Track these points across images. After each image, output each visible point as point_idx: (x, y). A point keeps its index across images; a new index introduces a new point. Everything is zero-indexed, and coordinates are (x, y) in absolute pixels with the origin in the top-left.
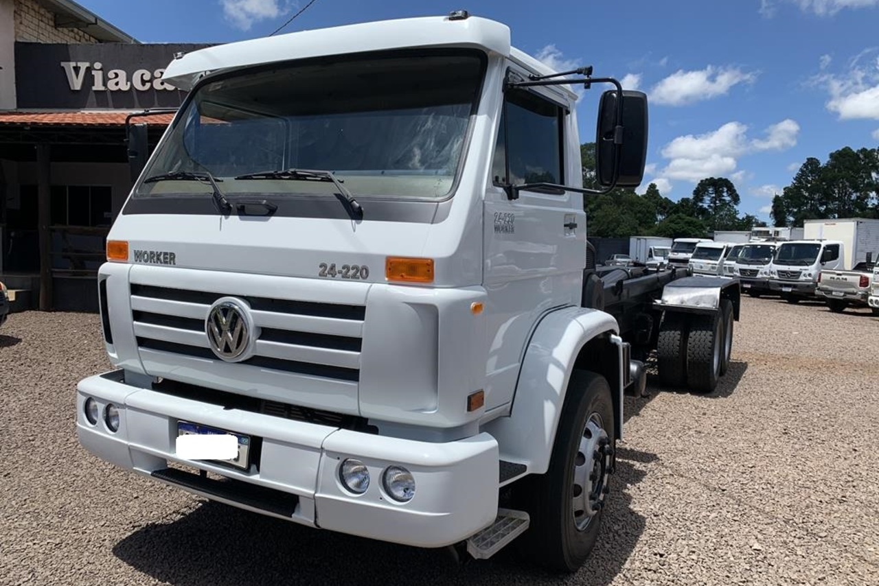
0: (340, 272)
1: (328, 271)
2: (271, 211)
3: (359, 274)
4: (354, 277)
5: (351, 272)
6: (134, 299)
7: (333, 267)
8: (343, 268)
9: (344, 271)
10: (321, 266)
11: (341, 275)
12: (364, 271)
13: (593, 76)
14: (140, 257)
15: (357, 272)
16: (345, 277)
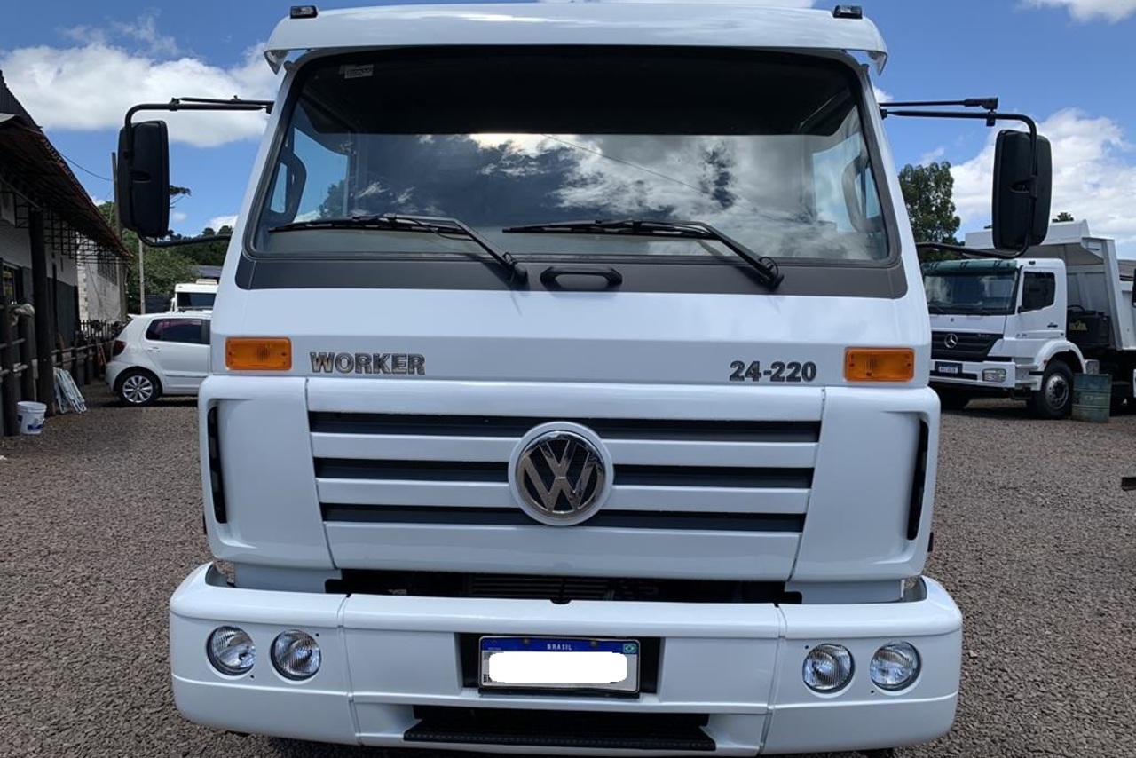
0: (767, 373)
1: (746, 372)
2: (613, 283)
3: (799, 374)
4: (793, 378)
5: (787, 373)
6: (316, 437)
7: (755, 365)
8: (774, 366)
9: (774, 371)
10: (733, 365)
11: (769, 377)
12: (809, 369)
13: (997, 111)
14: (324, 362)
15: (796, 371)
16: (776, 379)
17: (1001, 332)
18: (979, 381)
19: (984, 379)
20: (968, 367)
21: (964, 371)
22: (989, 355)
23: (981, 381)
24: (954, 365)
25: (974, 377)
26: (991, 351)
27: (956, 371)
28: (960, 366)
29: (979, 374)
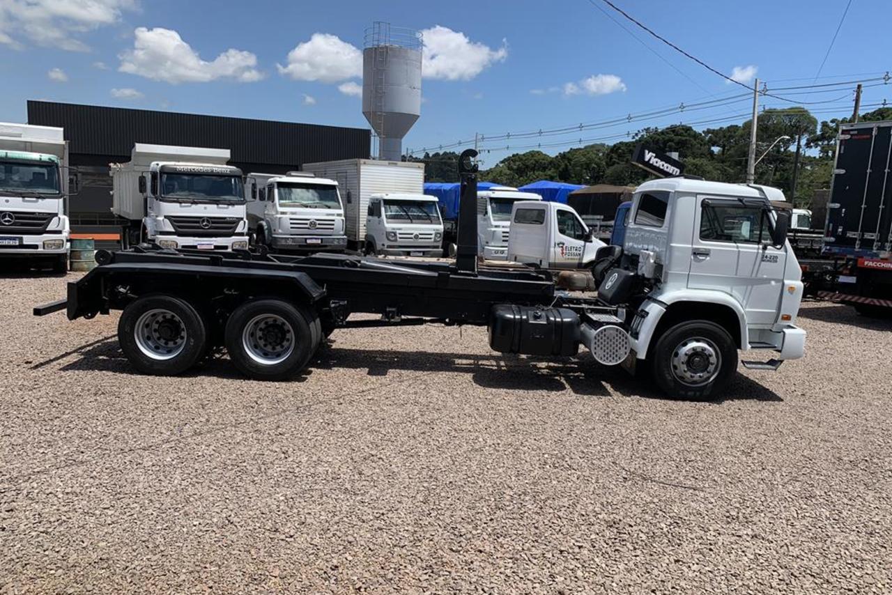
17: (56, 212)
18: (40, 250)
19: (44, 248)
20: (28, 239)
21: (25, 243)
22: (47, 229)
23: (42, 250)
24: (14, 239)
25: (36, 247)
26: (49, 227)
27: (17, 243)
28: (21, 239)
29: (40, 243)
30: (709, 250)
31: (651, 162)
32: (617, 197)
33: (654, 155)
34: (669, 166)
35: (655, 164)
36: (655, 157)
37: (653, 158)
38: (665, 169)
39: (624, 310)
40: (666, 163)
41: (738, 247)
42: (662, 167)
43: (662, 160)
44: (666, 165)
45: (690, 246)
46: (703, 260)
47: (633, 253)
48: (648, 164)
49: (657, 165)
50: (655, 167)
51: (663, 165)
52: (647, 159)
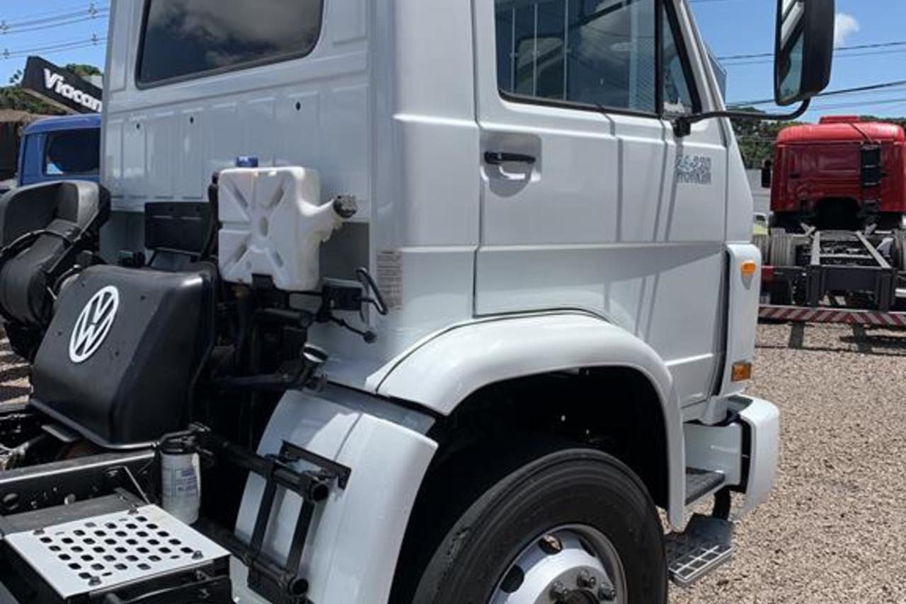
30: (535, 140)
31: (58, 90)
32: (12, 131)
33: (61, 78)
34: (90, 98)
35: (65, 94)
36: (64, 82)
37: (60, 83)
38: (84, 103)
39: (195, 459)
40: (84, 93)
41: (613, 128)
42: (77, 100)
43: (76, 88)
44: (84, 96)
45: (472, 124)
46: (522, 183)
47: (151, 200)
48: (52, 93)
49: (70, 96)
50: (66, 98)
51: (79, 97)
52: (49, 85)
